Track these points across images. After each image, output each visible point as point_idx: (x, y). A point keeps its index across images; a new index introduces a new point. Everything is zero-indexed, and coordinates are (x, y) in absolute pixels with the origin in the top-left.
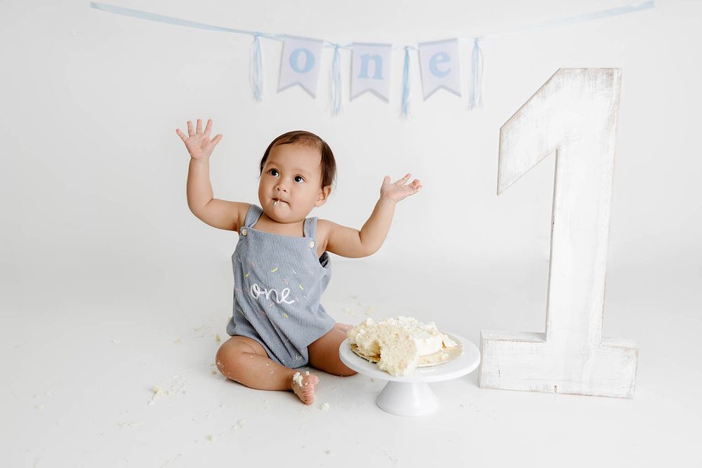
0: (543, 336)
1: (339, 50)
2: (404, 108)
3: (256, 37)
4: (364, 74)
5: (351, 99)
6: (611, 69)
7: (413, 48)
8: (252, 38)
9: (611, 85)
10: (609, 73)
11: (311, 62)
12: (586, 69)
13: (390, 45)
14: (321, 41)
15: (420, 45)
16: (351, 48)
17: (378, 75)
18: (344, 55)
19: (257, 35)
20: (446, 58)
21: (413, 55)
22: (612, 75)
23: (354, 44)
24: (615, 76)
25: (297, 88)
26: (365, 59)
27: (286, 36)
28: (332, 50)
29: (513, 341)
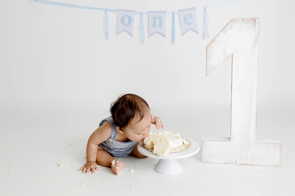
0: (229, 139)
1: (143, 15)
2: (173, 40)
3: (106, 11)
4: (154, 25)
5: (149, 37)
6: (255, 18)
7: (176, 13)
8: (104, 11)
9: (255, 25)
10: (254, 20)
11: (130, 20)
12: (243, 19)
13: (165, 12)
14: (134, 11)
15: (179, 11)
16: (148, 14)
17: (161, 25)
18: (145, 17)
19: (106, 10)
20: (191, 16)
21: (176, 16)
22: (255, 21)
23: (149, 12)
24: (257, 21)
25: (125, 33)
26: (154, 18)
27: (119, 10)
28: (140, 15)
29: (216, 141)
